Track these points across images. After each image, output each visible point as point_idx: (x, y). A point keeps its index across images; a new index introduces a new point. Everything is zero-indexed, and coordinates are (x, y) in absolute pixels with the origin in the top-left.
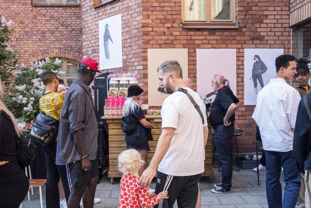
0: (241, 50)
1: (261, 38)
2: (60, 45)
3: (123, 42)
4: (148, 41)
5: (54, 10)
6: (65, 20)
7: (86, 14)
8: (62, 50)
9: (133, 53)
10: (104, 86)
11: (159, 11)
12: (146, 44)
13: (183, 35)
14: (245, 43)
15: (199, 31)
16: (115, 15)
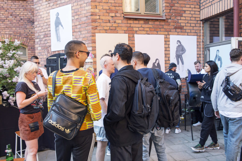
0: (168, 36)
1: (181, 28)
2: (10, 31)
3: (73, 28)
4: (96, 27)
5: (4, 2)
6: (14, 11)
7: (38, 4)
8: (12, 36)
9: (82, 37)
10: (56, 64)
11: (104, 3)
12: (95, 29)
13: (124, 23)
14: (170, 31)
15: (137, 20)
16: (65, 5)
